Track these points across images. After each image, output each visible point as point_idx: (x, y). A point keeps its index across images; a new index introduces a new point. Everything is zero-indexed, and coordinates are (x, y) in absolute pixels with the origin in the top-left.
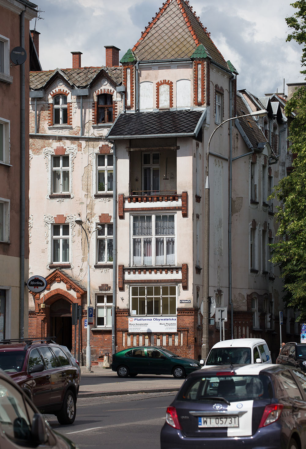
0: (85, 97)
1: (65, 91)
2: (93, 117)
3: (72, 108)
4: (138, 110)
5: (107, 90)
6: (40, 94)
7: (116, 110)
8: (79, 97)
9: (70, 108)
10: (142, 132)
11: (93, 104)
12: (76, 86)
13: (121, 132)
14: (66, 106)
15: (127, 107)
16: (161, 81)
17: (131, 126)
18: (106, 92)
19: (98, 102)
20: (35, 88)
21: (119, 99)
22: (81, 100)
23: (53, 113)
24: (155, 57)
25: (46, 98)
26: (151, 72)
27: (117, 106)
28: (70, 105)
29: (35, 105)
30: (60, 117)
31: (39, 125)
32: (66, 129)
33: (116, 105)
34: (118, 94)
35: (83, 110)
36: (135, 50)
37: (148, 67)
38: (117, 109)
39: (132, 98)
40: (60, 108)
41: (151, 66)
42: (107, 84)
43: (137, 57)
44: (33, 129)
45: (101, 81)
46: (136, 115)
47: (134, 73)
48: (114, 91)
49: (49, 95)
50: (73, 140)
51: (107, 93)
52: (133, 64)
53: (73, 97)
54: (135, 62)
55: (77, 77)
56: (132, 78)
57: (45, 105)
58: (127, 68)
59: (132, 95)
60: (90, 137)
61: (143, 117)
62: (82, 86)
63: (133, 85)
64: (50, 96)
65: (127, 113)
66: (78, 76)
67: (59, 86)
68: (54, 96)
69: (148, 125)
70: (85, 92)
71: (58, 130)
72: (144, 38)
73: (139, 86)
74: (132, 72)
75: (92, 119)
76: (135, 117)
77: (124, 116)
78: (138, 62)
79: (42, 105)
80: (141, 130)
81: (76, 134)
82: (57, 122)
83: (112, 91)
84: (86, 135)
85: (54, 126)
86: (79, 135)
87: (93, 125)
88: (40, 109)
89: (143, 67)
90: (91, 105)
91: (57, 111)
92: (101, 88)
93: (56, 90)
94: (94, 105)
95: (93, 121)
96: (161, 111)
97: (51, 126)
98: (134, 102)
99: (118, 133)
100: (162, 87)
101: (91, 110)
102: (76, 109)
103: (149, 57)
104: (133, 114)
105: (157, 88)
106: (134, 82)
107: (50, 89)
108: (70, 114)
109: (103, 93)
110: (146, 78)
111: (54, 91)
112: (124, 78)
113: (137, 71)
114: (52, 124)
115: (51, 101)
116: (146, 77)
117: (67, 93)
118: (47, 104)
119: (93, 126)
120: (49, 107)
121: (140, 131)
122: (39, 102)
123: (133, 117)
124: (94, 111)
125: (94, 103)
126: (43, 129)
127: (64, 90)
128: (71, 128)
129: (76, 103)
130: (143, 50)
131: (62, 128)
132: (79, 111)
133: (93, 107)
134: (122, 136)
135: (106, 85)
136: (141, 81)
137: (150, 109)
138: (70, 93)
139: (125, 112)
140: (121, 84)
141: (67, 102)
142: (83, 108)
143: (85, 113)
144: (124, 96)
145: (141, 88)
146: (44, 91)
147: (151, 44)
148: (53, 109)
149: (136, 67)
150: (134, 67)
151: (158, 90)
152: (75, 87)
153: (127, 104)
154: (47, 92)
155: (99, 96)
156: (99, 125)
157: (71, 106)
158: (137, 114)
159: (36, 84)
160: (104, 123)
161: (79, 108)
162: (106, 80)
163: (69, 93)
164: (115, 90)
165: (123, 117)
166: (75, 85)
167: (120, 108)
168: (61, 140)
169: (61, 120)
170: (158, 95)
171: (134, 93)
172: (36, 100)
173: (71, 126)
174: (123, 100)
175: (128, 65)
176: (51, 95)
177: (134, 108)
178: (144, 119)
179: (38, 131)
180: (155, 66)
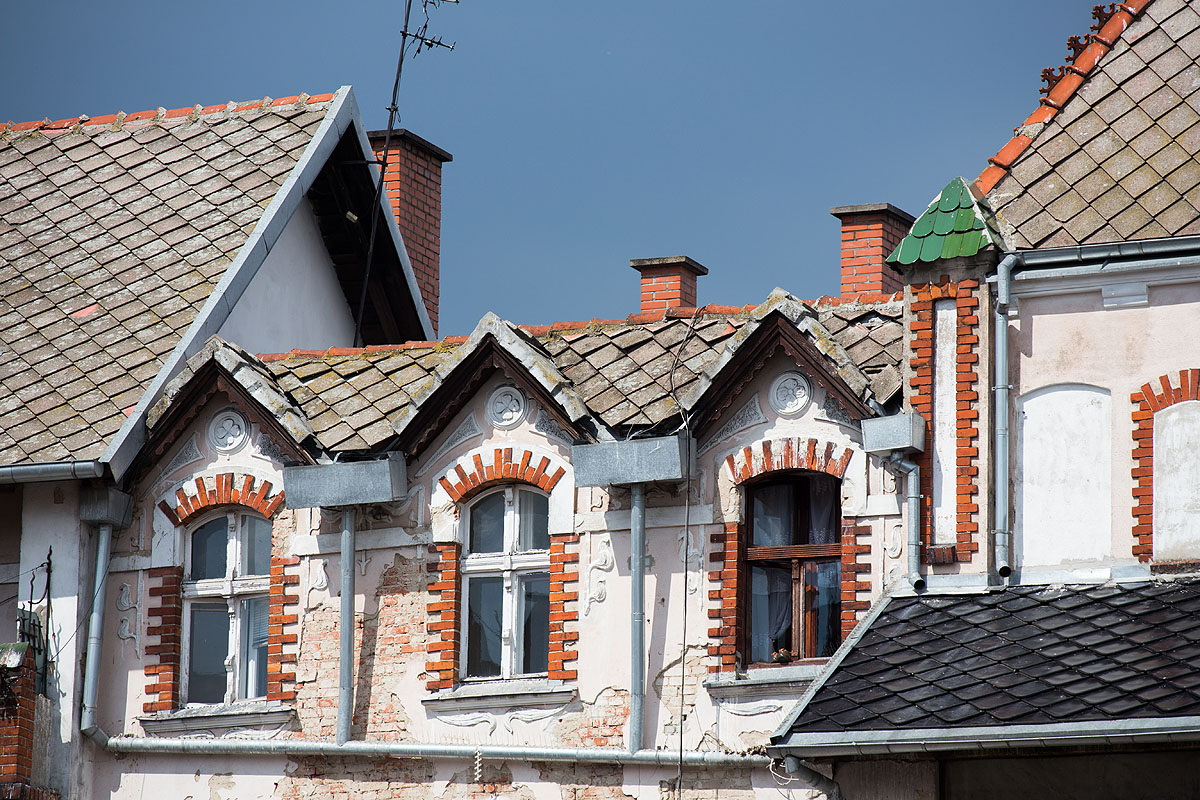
0: (660, 495)
1: (535, 463)
2: (717, 624)
3: (582, 568)
4: (1006, 572)
5: (804, 447)
6: (376, 483)
7: (861, 578)
8: (622, 494)
9: (569, 568)
10: (1017, 709)
11: (715, 539)
12: (609, 428)
13: (876, 709)
14: (540, 559)
15: (930, 556)
16: (1164, 380)
17: (952, 672)
18: (800, 461)
19: (746, 530)
20: (346, 446)
21: (885, 502)
22: (636, 511)
23: (458, 606)
24: (1128, 224)
25: (414, 509)
26: (1095, 321)
27: (867, 550)
28: (570, 549)
29: (345, 559)
30: (505, 634)
31: (365, 687)
32: (539, 706)
33: (862, 541)
34: (877, 473)
35: (650, 581)
36: (996, 186)
37: (1077, 287)
38: (867, 569)
39: (967, 491)
40: (506, 575)
41: (1094, 285)
42: (806, 408)
43: (1005, 227)
44: (328, 712)
45: (768, 390)
46: (994, 606)
47: (982, 332)
48: (849, 453)
49: (431, 491)
50: (585, 777)
51: (805, 466)
52: (979, 273)
53: (584, 493)
54: (991, 258)
55: (613, 372)
56: (966, 360)
57: (407, 554)
58: (935, 301)
59: (966, 472)
60: (687, 755)
61: (1038, 614)
62: (644, 421)
63: (975, 406)
64: (440, 498)
65: (930, 591)
66: (625, 363)
67: (503, 429)
68: (467, 496)
69: (1068, 662)
70: (661, 460)
71: (488, 716)
72: (1061, 109)
73: (1015, 416)
74: (966, 326)
75: (705, 640)
76: (983, 618)
77: (910, 609)
78: (1009, 260)
79: (389, 559)
80: (1018, 692)
81: (600, 742)
82: (484, 663)
83: (837, 454)
84: (667, 746)
85: (464, 691)
86: (622, 748)
87: (712, 679)
88: (374, 579)
89: (1041, 290)
90: (702, 545)
91: (487, 588)
92: (769, 435)
93: (478, 460)
94: (718, 548)
95: (716, 652)
96: (1168, 577)
97: (445, 693)
98: (982, 519)
99: (859, 714)
100: (1175, 416)
101: (701, 582)
102: (603, 576)
103: (1084, 225)
104: (972, 598)
105: (1136, 427)
106: (982, 388)
107: (443, 451)
108: (569, 607)
109: (778, 463)
110: (1062, 363)
111: (467, 463)
112: (914, 368)
113: (1000, 319)
114: (451, 674)
115: (446, 525)
116: (1063, 352)
117: (551, 471)
118: (420, 551)
119: (709, 687)
120: (433, 567)
121: (1010, 700)
122: (368, 540)
123: (970, 619)
124: (717, 586)
125: (718, 530)
126: (390, 710)
127: (528, 455)
128: (573, 701)
129: (607, 536)
130: (1051, 186)
131: (513, 703)
132: (621, 586)
133: (714, 557)
134: (883, 736)
135: (798, 415)
136: (1027, 383)
137: (1092, 563)
138: (569, 469)
139: (920, 585)
140: (894, 405)
141: (551, 531)
142: (646, 563)
143: (662, 601)
144: (912, 481)
145: (1029, 429)
146: (403, 464)
147: (1103, 146)
148: (458, 577)
149: (993, 295)
150: (982, 294)
151: (1144, 437)
152: (602, 431)
153: (932, 535)
154: (426, 469)
155: (753, 489)
156: (755, 675)
157: (575, 559)
158: (996, 598)
159: (357, 421)
160: (784, 662)
161: (626, 566)
162: (802, 381)
163: (560, 473)
164: (855, 446)
165: (905, 614)
166: (602, 422)
167: (891, 565)
168: (506, 780)
169: (506, 651)
170: (1143, 475)
171: (982, 463)
172: (347, 520)
173: (569, 686)
174: (910, 508)
175: (944, 280)
176: (448, 488)
177: (980, 560)
178: (1046, 626)
179: (357, 725)
180: (1121, 279)
